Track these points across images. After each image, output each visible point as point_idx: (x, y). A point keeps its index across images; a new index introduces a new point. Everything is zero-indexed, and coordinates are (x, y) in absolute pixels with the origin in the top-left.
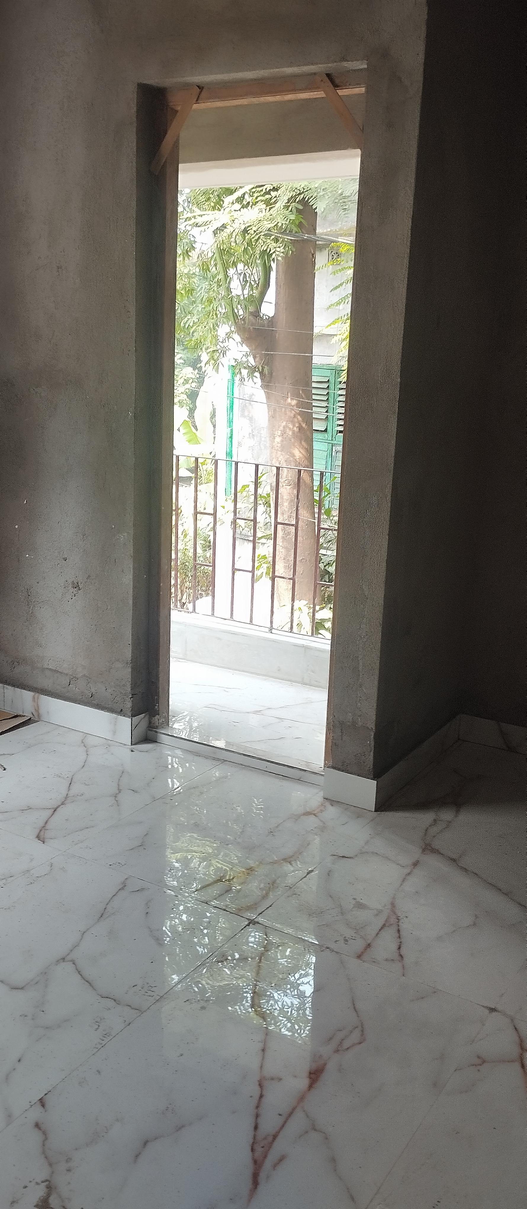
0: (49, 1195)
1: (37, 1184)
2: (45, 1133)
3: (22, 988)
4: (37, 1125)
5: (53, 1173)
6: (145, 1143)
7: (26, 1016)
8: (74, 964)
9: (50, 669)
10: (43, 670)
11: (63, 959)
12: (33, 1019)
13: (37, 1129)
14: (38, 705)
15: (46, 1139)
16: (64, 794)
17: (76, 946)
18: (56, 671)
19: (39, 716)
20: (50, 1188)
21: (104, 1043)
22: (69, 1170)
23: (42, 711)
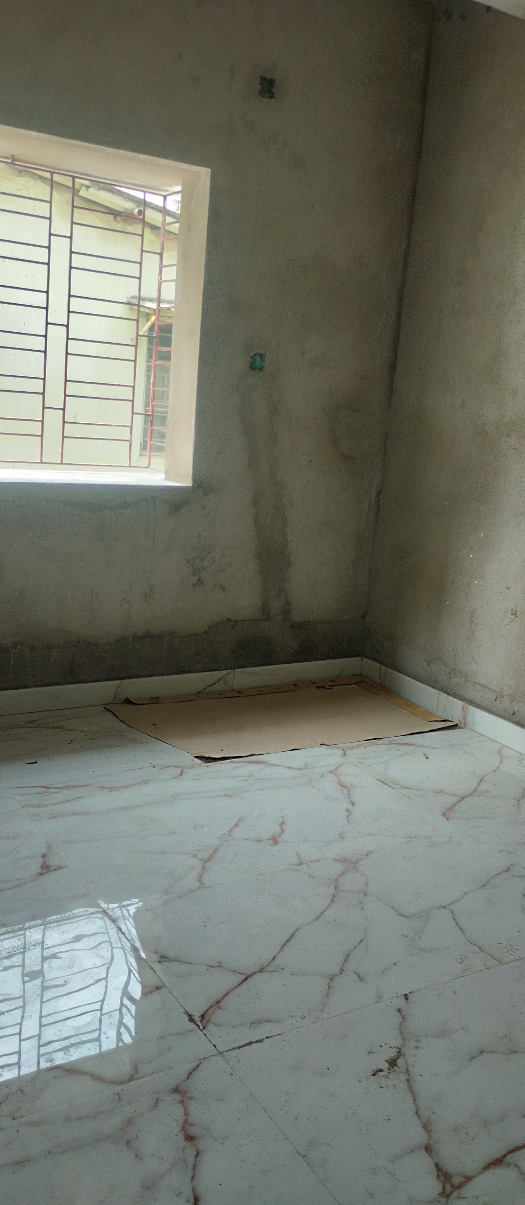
0: (398, 1058)
1: (391, 1047)
2: (403, 1018)
3: (407, 917)
4: (399, 1010)
5: (404, 1045)
6: (482, 1052)
7: (406, 936)
8: (452, 913)
9: (481, 685)
10: (475, 684)
11: (444, 907)
12: (411, 940)
13: (398, 1013)
14: (465, 714)
15: (404, 1021)
16: (474, 788)
17: (457, 901)
18: (486, 687)
19: (465, 724)
20: (399, 1053)
21: (464, 974)
22: (417, 1047)
23: (469, 720)
